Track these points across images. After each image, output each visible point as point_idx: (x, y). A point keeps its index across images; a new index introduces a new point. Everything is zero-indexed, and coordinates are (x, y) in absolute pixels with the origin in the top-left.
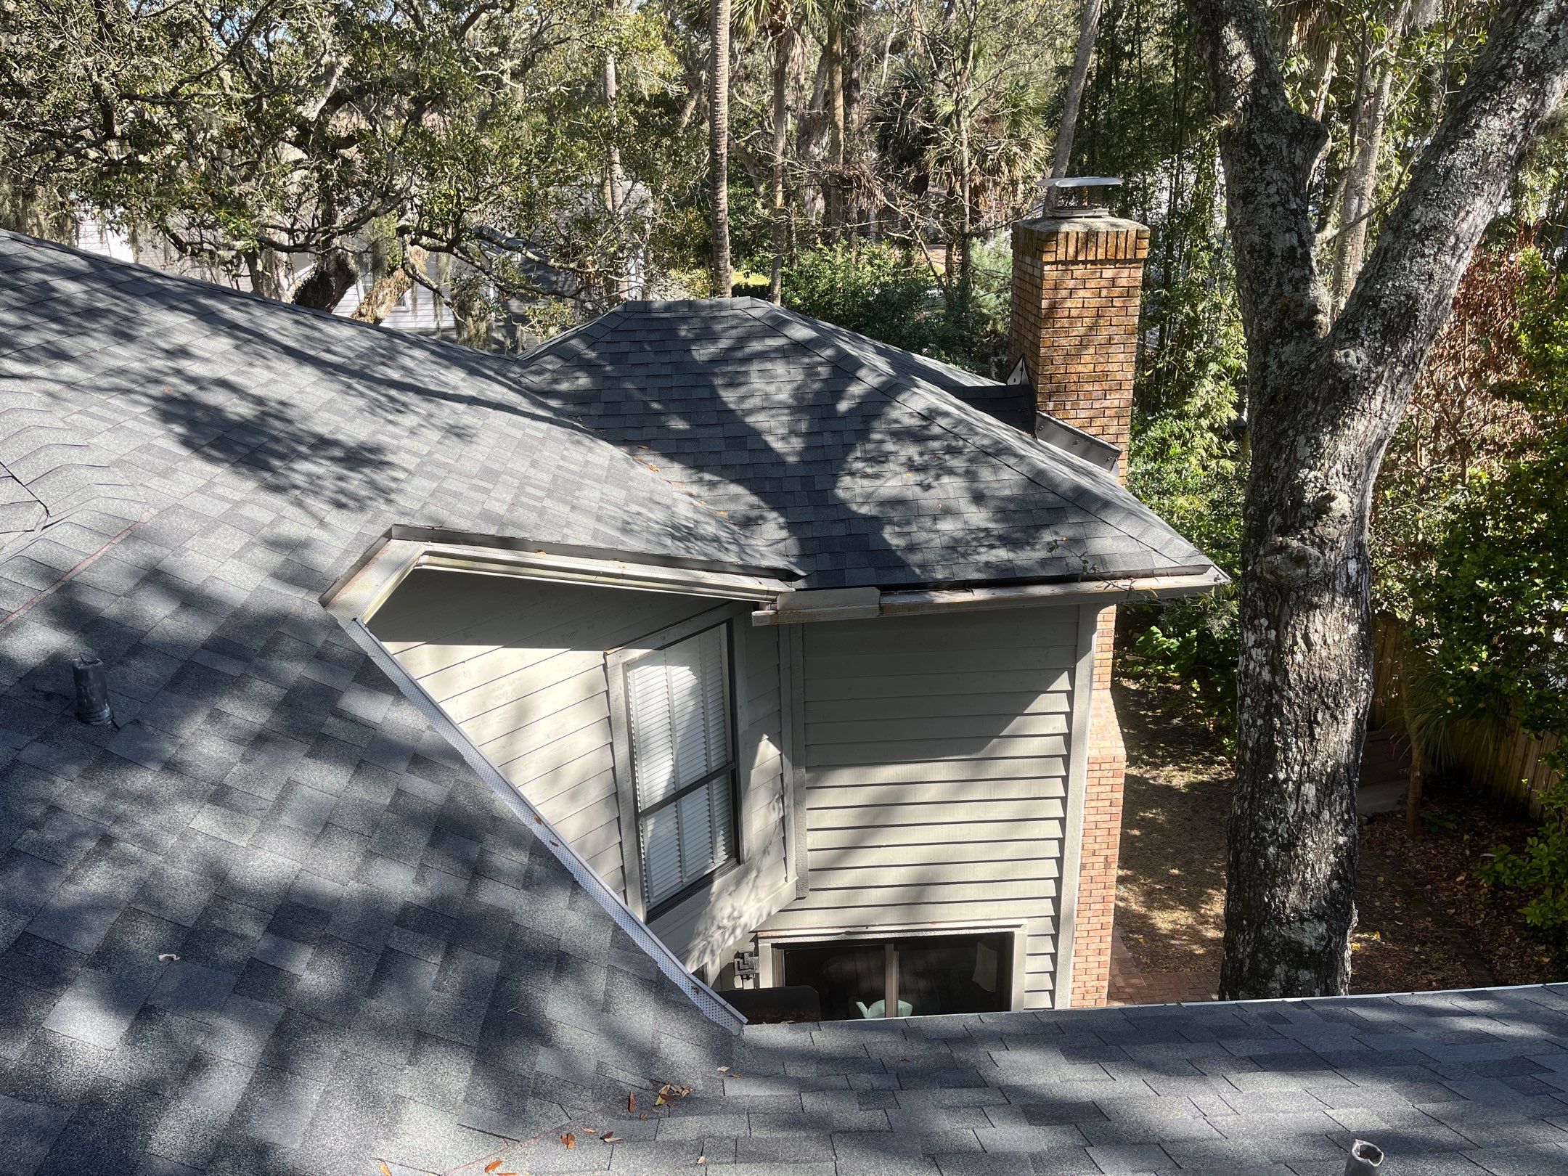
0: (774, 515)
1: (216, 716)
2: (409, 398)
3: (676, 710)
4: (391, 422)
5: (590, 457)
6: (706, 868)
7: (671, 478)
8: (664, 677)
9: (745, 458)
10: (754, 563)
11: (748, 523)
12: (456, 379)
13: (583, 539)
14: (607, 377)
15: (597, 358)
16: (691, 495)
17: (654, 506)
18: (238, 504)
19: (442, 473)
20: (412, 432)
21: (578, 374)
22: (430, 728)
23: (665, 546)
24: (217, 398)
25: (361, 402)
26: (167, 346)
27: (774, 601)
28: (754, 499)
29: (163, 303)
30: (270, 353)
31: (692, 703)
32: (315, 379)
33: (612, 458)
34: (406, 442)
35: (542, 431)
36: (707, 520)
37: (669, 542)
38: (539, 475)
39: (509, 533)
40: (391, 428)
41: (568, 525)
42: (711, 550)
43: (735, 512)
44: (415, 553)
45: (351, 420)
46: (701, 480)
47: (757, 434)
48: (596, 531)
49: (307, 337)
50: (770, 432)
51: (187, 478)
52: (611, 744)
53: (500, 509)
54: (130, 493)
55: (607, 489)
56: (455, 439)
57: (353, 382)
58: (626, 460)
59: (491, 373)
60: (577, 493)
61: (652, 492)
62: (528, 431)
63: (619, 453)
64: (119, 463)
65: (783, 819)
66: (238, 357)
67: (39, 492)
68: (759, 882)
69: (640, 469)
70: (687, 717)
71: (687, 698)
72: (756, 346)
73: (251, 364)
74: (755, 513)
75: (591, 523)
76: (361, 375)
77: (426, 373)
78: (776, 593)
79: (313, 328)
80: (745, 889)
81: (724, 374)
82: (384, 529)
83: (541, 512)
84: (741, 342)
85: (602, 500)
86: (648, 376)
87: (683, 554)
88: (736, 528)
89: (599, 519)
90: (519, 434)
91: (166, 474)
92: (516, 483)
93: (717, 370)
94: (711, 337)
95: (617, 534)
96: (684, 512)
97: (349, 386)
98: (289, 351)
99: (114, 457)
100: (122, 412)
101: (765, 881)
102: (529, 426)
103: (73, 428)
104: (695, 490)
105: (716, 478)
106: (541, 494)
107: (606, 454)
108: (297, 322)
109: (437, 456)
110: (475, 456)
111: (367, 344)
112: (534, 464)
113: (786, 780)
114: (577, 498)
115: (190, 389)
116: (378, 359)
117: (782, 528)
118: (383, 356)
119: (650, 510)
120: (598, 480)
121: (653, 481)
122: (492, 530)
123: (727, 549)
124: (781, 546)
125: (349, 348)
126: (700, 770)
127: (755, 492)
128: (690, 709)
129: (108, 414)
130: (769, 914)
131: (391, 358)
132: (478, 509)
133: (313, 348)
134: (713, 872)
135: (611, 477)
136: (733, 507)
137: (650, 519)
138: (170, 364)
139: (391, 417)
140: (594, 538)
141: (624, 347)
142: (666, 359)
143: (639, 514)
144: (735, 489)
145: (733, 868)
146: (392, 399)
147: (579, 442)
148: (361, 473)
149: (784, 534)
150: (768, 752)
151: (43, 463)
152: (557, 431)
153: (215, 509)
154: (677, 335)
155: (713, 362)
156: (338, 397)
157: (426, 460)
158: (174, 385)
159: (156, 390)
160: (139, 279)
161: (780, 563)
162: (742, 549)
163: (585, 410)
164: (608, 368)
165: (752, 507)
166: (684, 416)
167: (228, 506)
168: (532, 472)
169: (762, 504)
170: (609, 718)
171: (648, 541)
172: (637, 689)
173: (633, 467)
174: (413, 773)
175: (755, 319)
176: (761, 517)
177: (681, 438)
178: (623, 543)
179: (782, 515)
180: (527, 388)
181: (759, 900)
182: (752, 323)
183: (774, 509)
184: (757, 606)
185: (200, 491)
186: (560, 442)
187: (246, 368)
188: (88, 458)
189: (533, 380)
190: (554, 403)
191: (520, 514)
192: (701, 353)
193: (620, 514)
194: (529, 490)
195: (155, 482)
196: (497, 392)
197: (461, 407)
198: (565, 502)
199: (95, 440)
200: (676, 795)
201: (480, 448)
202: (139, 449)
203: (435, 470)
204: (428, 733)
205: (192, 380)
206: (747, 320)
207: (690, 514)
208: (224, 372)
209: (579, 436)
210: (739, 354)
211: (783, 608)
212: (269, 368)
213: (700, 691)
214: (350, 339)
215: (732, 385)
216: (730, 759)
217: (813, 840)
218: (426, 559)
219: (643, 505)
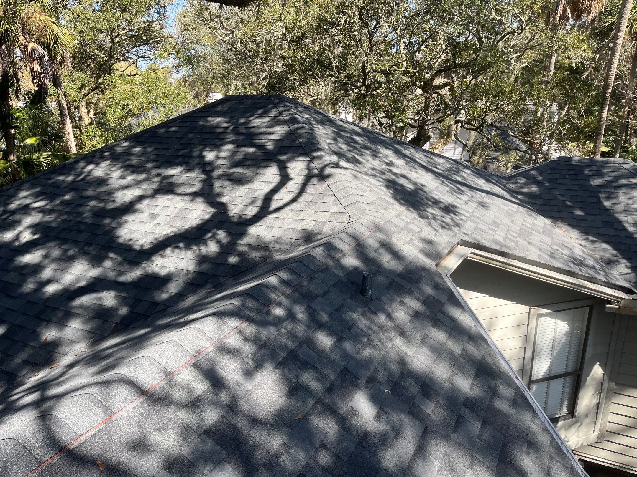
0: (625, 261)
1: (402, 303)
2: (464, 188)
3: (557, 340)
4: (458, 198)
5: (535, 222)
6: (556, 414)
7: (572, 236)
8: (554, 324)
9: (611, 232)
10: (613, 282)
11: (610, 263)
12: (481, 183)
13: (534, 258)
14: (546, 188)
15: (542, 179)
16: (581, 245)
17: (563, 247)
18: (408, 223)
19: (478, 221)
20: (466, 203)
21: (532, 186)
22: (475, 326)
23: (570, 267)
24: (402, 181)
25: (447, 189)
26: (387, 161)
27: (619, 302)
28: (615, 252)
29: (384, 146)
30: (417, 167)
31: (565, 339)
32: (432, 178)
33: (545, 224)
34: (464, 207)
35: (515, 208)
36: (589, 258)
37: (572, 265)
38: (515, 227)
39: (504, 250)
40: (458, 200)
41: (528, 250)
42: (592, 272)
43: (603, 256)
44: (468, 252)
45: (444, 195)
46: (587, 239)
47: (620, 222)
48: (539, 255)
49: (429, 162)
50: (627, 223)
51: (392, 211)
52: (525, 348)
53: (501, 239)
54: (376, 214)
55: (543, 237)
56: (482, 207)
57: (444, 180)
58: (551, 225)
59: (495, 182)
60: (530, 237)
61: (563, 241)
62: (510, 207)
63: (548, 222)
64: (372, 203)
65: (598, 404)
66: (407, 167)
67: (348, 210)
68: (580, 429)
69: (557, 230)
70: (561, 344)
71: (563, 336)
72: (624, 181)
73: (411, 171)
74: (614, 258)
75: (538, 252)
76: (447, 177)
77: (470, 179)
78: (622, 299)
79: (431, 158)
80: (573, 430)
81: (605, 192)
82: (457, 241)
83: (517, 243)
84: (617, 178)
85: (541, 241)
86: (566, 190)
87: (578, 271)
88: (603, 264)
89: (540, 250)
90: (506, 208)
91: (386, 209)
92: (506, 229)
93: (602, 190)
94: (602, 175)
95: (549, 258)
96: (578, 252)
97: (443, 182)
98: (423, 167)
99: (371, 201)
100: (374, 185)
101: (583, 429)
102: (510, 205)
103: (359, 189)
104: (583, 243)
105: (595, 239)
106: (516, 235)
107: (542, 221)
108: (425, 156)
109: (475, 214)
110: (490, 215)
111: (449, 166)
112: (512, 222)
113: (604, 386)
114: (531, 239)
115: (393, 177)
116: (453, 172)
117: (628, 268)
118: (455, 171)
119: (562, 249)
120: (539, 232)
121: (564, 236)
122: (498, 248)
123: (599, 273)
124: (627, 276)
125: (443, 167)
126: (561, 370)
127: (615, 248)
128: (563, 341)
129: (369, 185)
130: (582, 445)
131: (458, 172)
132: (491, 238)
133: (431, 166)
134: (560, 417)
135: (545, 232)
136: (603, 254)
137: (562, 253)
138: (388, 168)
139: (458, 196)
140: (539, 258)
141: (556, 176)
142: (577, 183)
143: (557, 250)
144: (605, 246)
145: (569, 418)
146: (458, 189)
147: (531, 215)
148: (450, 215)
149: (629, 271)
150: (598, 371)
151: (350, 200)
152: (522, 209)
153: (402, 224)
154: (584, 173)
155: (600, 186)
156: (440, 186)
157: (472, 215)
158: (389, 176)
159: (384, 177)
160: (377, 137)
161: (626, 285)
162: (607, 275)
163: (534, 201)
164: (547, 184)
165: (613, 255)
166: (582, 209)
167: (405, 223)
168: (512, 225)
169: (618, 255)
170: (526, 336)
171: (562, 263)
172: (541, 326)
173: (554, 228)
174: (469, 343)
175: (625, 169)
176: (617, 261)
177: (579, 218)
178: (551, 262)
179: (629, 262)
180: (509, 189)
181: (579, 437)
182: (623, 171)
183: (625, 258)
184: (609, 302)
185: (397, 216)
186: (523, 214)
187: (409, 172)
188: (364, 200)
189: (512, 186)
190: (520, 197)
191: (508, 243)
192: (595, 182)
193: (549, 249)
194: (511, 232)
195: (383, 211)
196: (497, 190)
197: (484, 195)
198: (526, 240)
199: (365, 194)
200: (549, 378)
201: (491, 212)
202: (378, 199)
203: (475, 219)
204: (474, 328)
205: (395, 174)
206: (621, 169)
207: (581, 254)
208: (404, 172)
209: (531, 212)
210: (615, 184)
211: (624, 306)
212: (417, 172)
213: (570, 335)
214: (443, 163)
215: (608, 198)
216: (578, 368)
217: (611, 417)
218: (471, 255)
219: (559, 247)
